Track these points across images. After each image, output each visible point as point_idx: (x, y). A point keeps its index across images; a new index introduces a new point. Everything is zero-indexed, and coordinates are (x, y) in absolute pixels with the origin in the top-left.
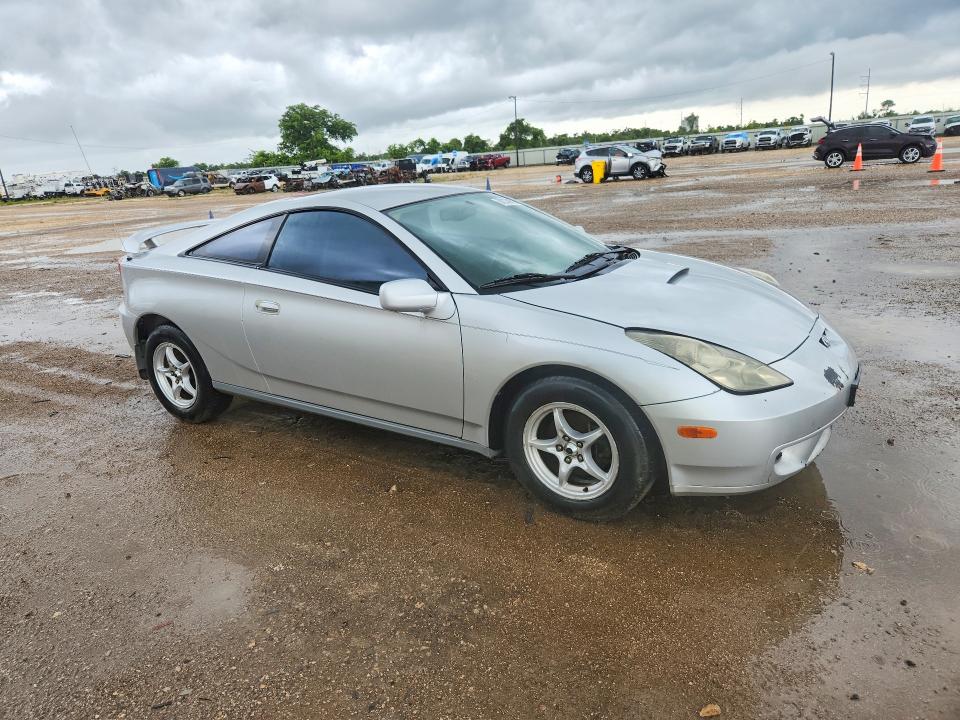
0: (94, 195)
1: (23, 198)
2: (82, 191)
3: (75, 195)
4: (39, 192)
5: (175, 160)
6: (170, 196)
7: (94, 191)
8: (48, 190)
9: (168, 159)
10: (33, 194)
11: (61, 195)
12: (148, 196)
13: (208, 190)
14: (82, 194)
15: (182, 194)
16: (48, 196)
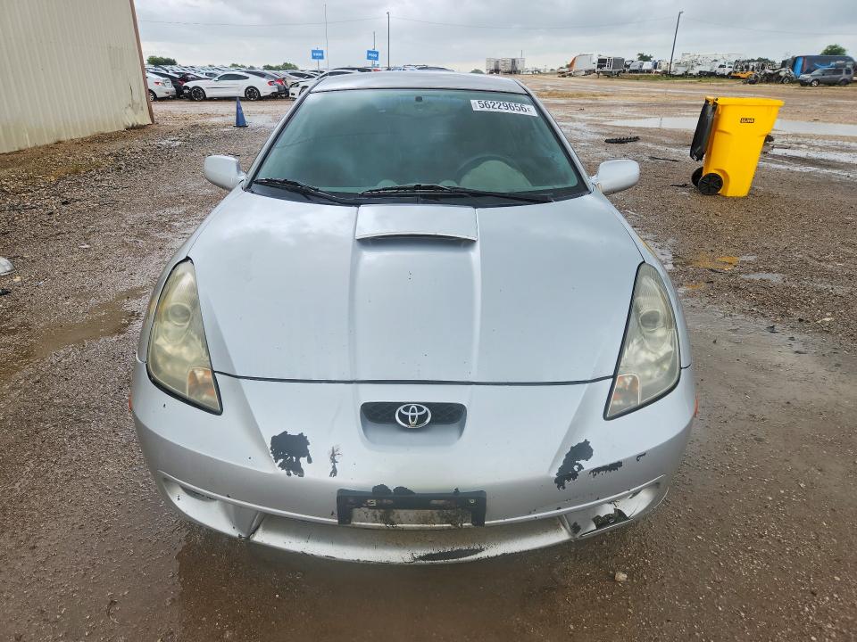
0: (739, 78)
1: (681, 76)
2: (730, 73)
3: (723, 76)
4: (695, 71)
5: (843, 47)
6: (802, 85)
7: (739, 74)
8: (703, 70)
9: (835, 47)
10: (691, 72)
11: (711, 75)
12: (782, 83)
13: (846, 82)
14: (729, 76)
15: (815, 84)
16: (702, 75)
